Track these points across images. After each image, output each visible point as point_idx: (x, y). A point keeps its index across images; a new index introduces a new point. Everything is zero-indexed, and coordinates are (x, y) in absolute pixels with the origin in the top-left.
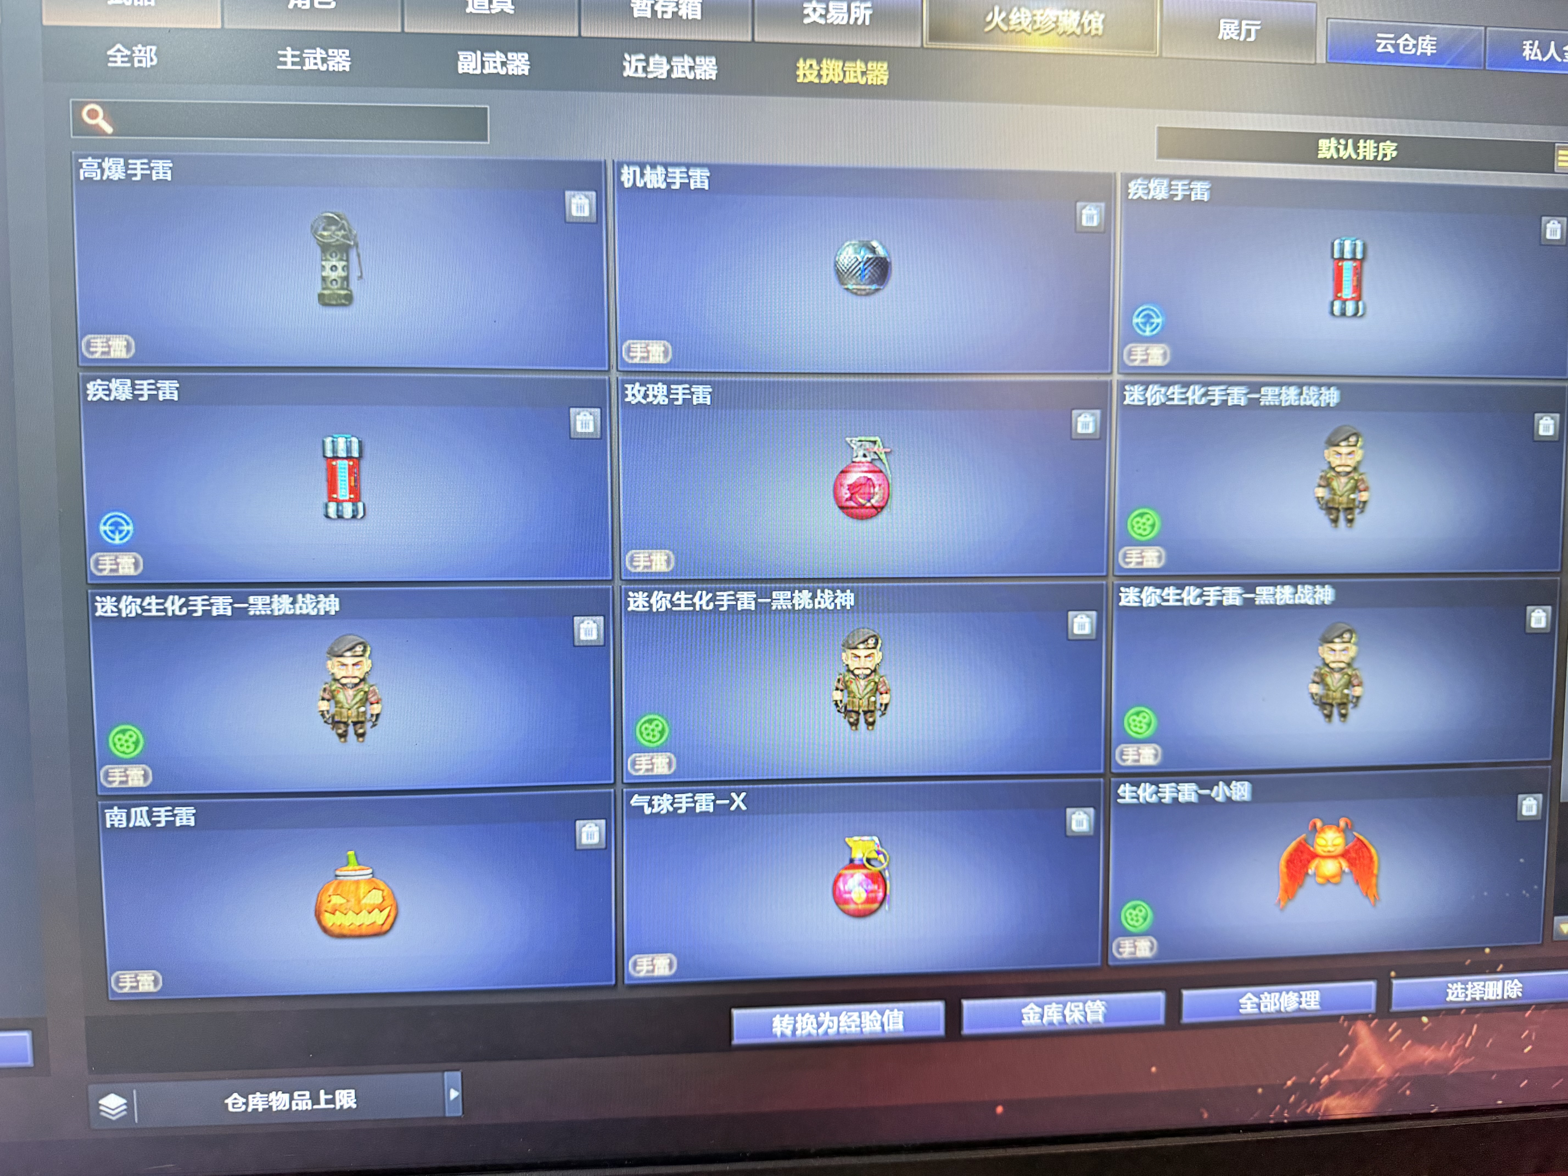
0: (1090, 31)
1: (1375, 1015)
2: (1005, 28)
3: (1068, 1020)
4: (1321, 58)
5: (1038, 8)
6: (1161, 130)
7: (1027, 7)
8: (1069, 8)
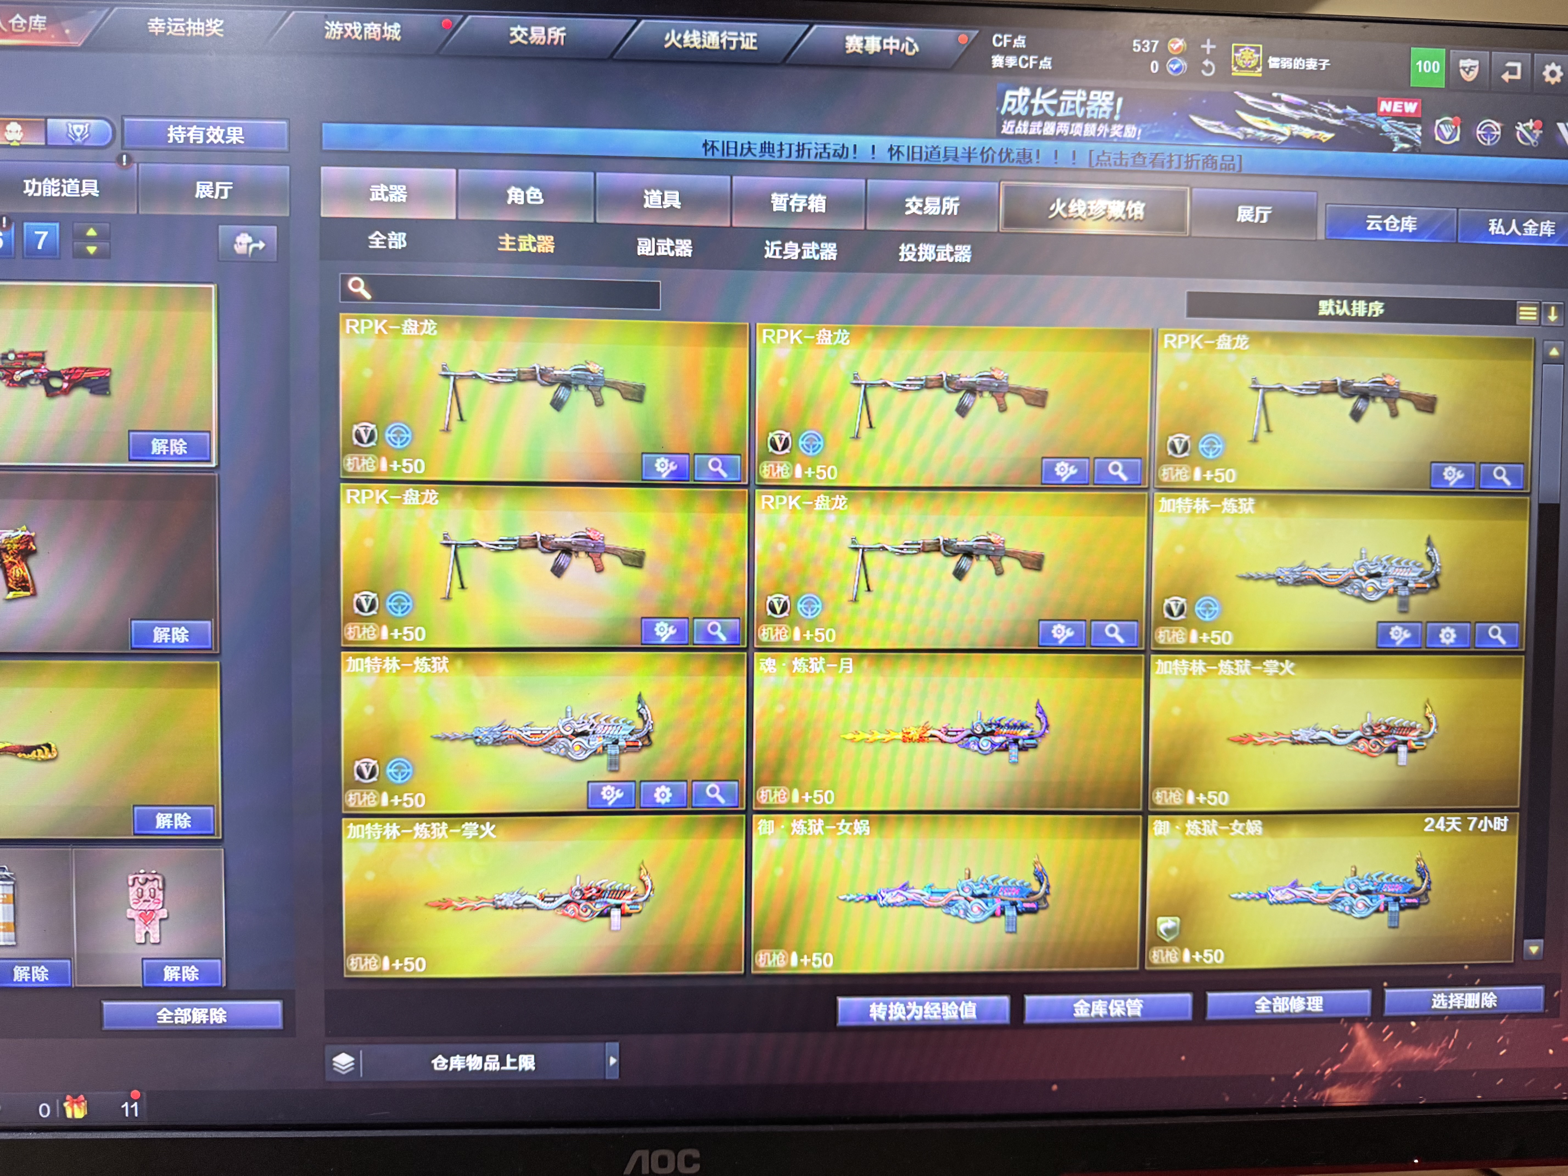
0: (1133, 217)
1: (1370, 1019)
2: (1064, 215)
3: (1112, 1014)
4: (1321, 236)
5: (1091, 199)
6: (1190, 294)
7: (1083, 199)
8: (1117, 199)
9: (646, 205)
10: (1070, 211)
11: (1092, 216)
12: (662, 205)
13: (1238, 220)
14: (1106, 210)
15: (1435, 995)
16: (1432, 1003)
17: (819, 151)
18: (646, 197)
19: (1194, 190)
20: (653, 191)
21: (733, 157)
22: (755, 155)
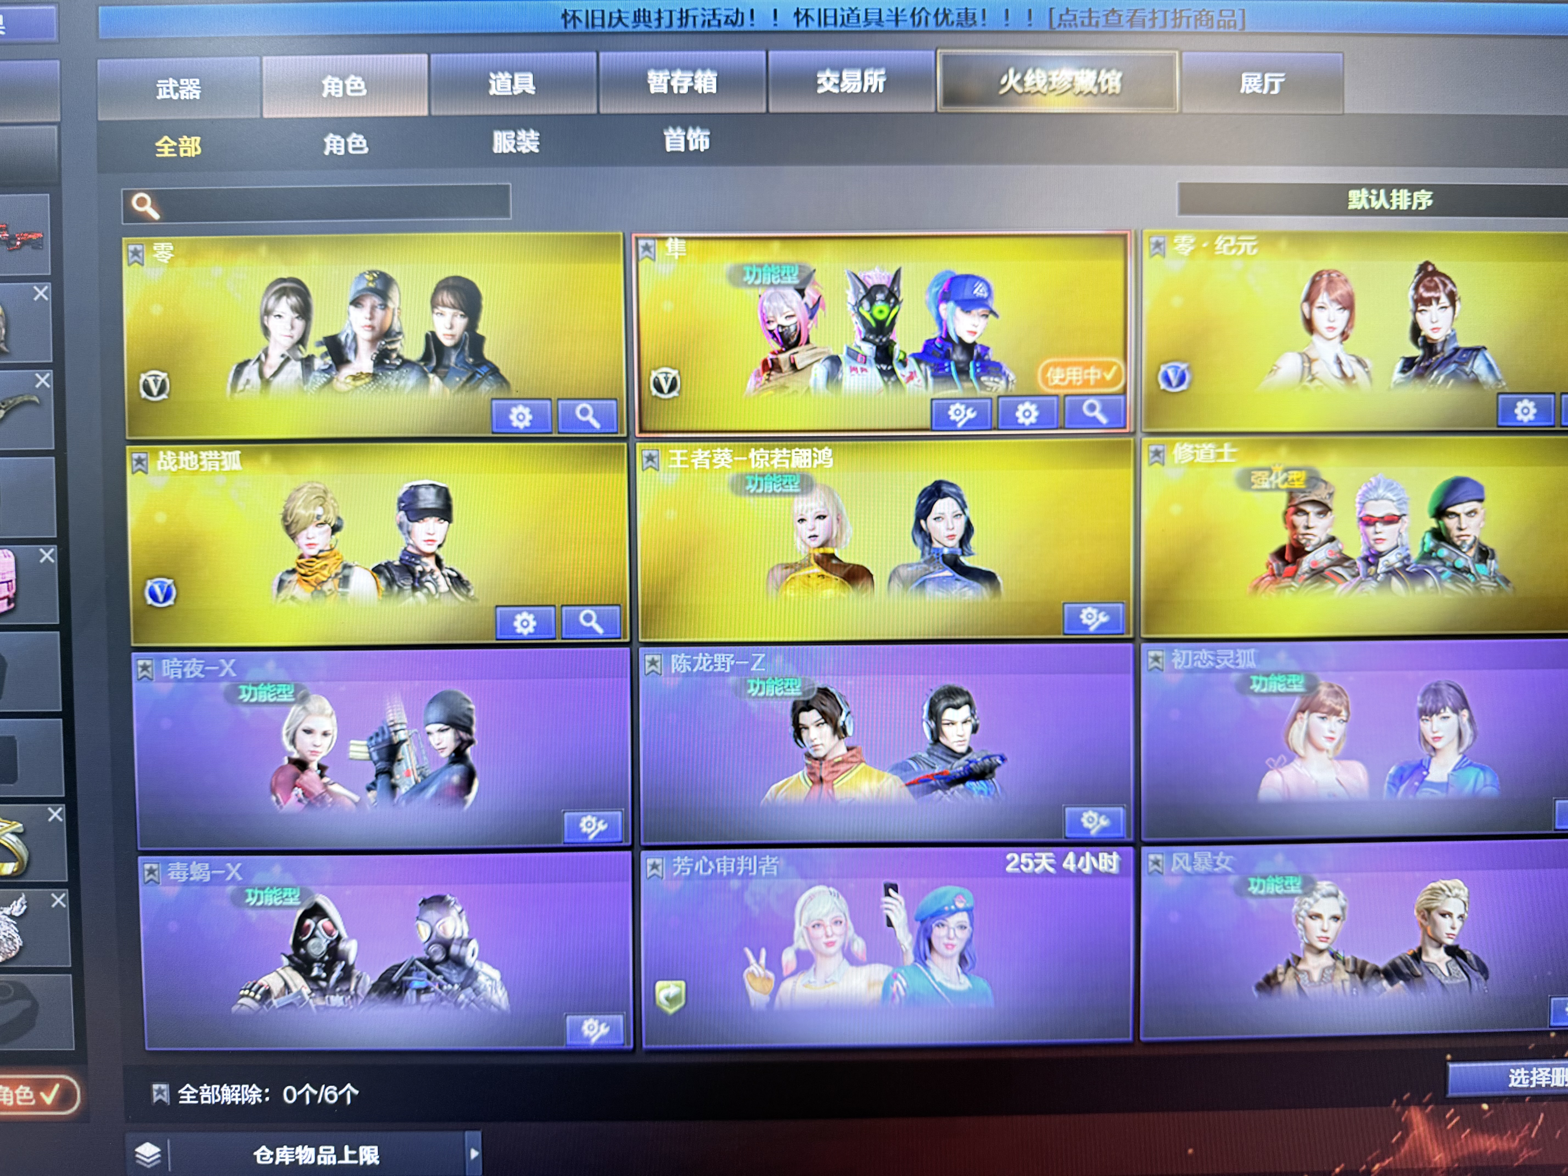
0: (1107, 90)
2: (1019, 90)
5: (1054, 68)
6: (1182, 186)
7: (1042, 68)
8: (1086, 68)
9: (492, 92)
10: (1027, 84)
11: (1054, 90)
12: (512, 89)
13: (1242, 91)
14: (1072, 82)
15: (1512, 1071)
16: (1509, 1081)
17: (707, 18)
18: (492, 82)
19: (1184, 54)
20: (500, 74)
21: (600, 29)
22: (626, 26)
